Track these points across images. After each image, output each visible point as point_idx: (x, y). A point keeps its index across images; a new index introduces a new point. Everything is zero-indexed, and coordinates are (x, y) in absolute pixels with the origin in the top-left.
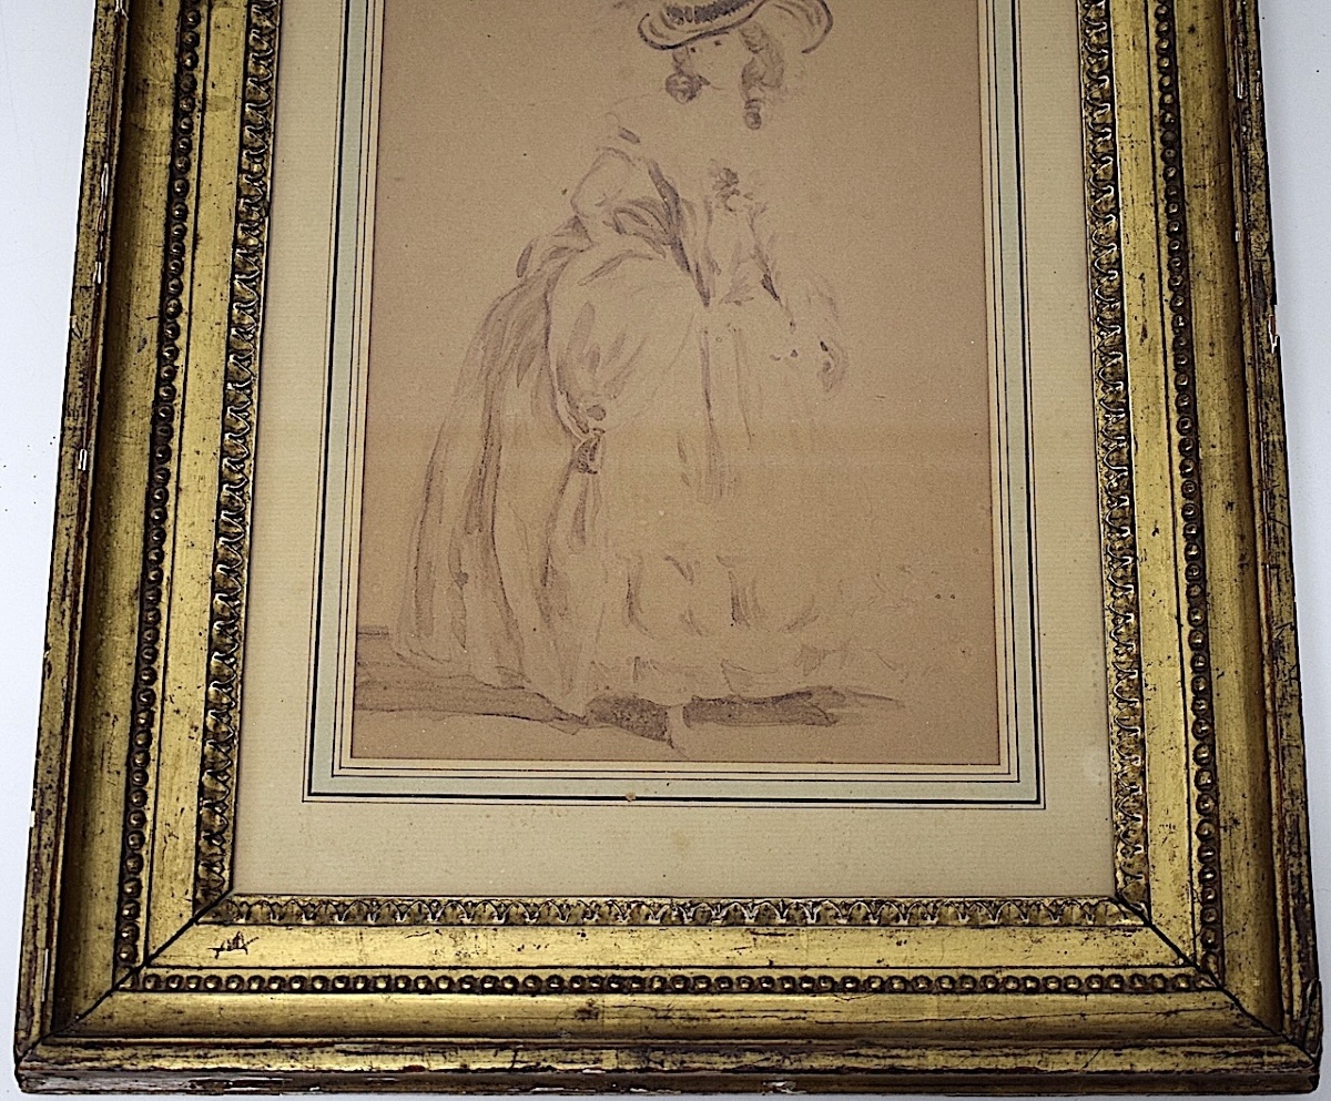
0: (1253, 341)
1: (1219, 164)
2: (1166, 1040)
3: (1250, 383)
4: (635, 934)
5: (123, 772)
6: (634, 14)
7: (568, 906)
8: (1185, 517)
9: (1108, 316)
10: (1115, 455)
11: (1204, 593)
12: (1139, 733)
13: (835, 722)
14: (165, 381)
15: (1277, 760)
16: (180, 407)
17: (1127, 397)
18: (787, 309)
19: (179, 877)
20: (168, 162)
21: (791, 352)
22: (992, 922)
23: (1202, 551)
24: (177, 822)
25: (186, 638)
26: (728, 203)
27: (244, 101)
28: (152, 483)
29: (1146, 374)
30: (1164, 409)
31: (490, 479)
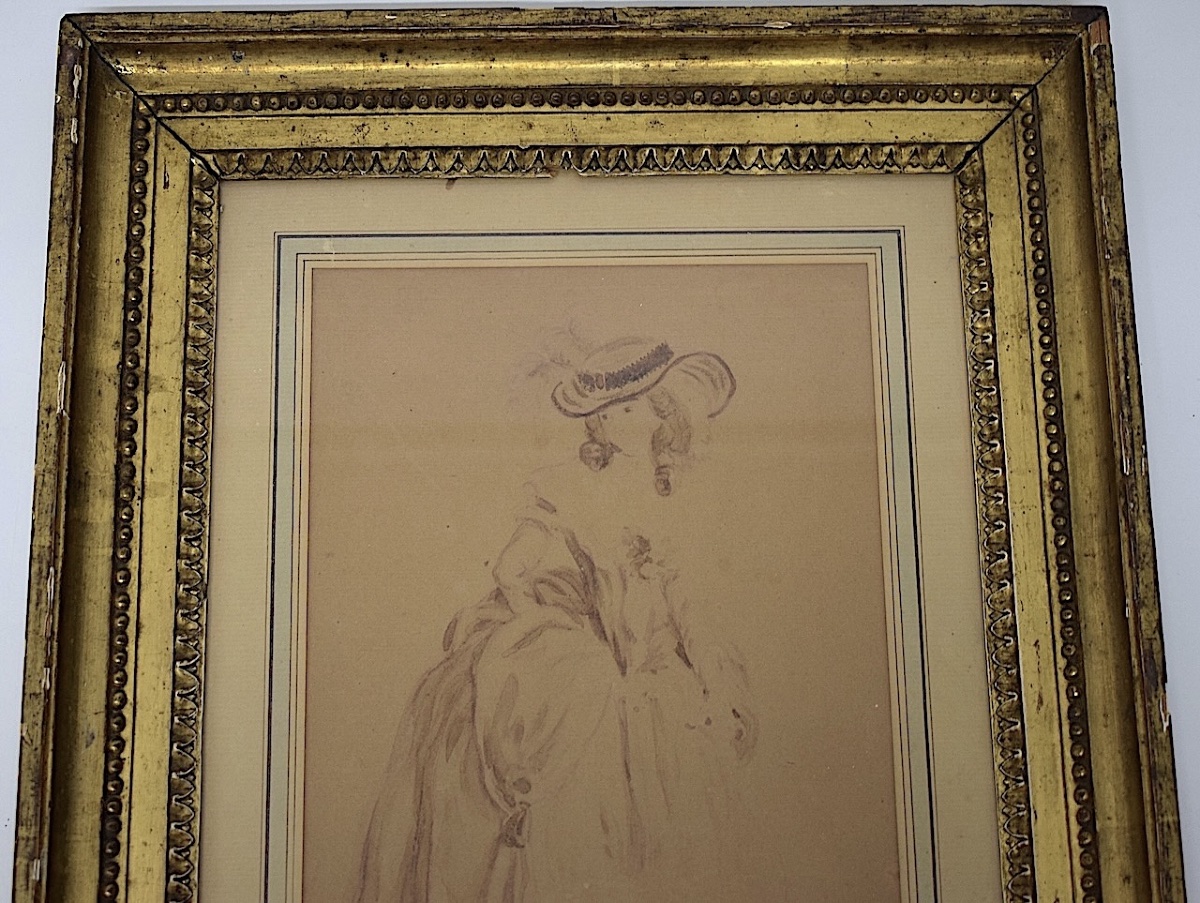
0: (1145, 719)
1: (1108, 534)
3: (1144, 761)
6: (547, 382)
8: (1084, 889)
9: (1005, 680)
10: (1015, 821)
14: (112, 776)
16: (127, 799)
17: (1025, 764)
18: (700, 676)
20: (111, 554)
21: (705, 720)
26: (643, 571)
27: (181, 486)
28: (102, 881)
29: (1043, 742)
30: (1061, 778)
31: (423, 856)
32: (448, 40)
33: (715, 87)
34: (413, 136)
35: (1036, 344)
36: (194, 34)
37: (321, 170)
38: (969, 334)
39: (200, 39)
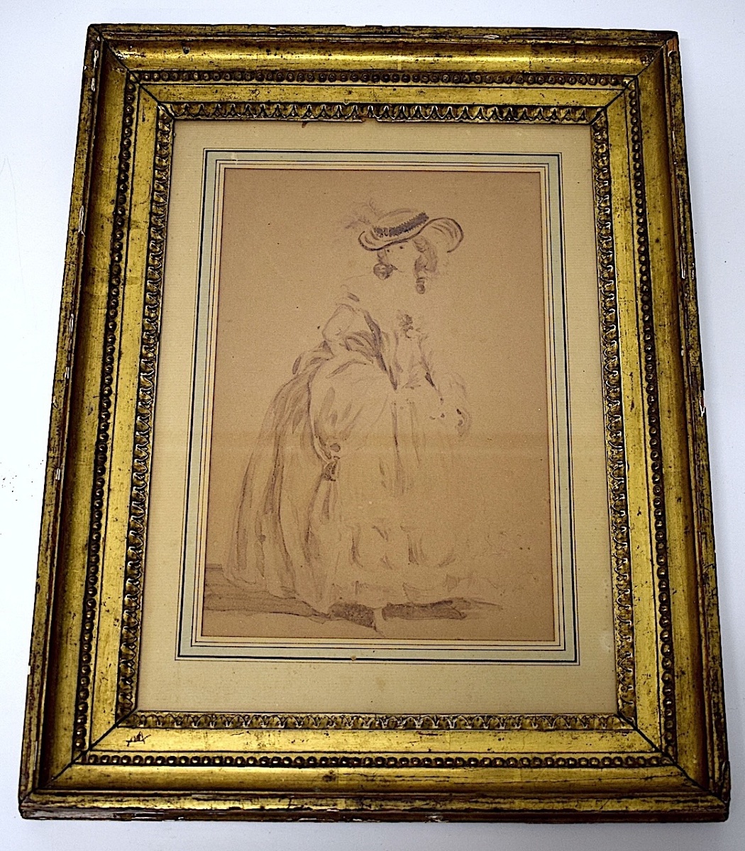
0: (691, 410)
1: (672, 314)
2: (645, 794)
3: (690, 432)
4: (355, 734)
5: (78, 644)
6: (356, 231)
7: (319, 718)
8: (655, 506)
9: (613, 395)
10: (617, 471)
11: (665, 548)
12: (631, 624)
13: (464, 617)
14: (103, 431)
15: (706, 639)
16: (110, 445)
17: (623, 440)
18: (439, 391)
19: (108, 702)
20: (106, 312)
21: (441, 415)
22: (550, 728)
23: (664, 524)
24: (107, 671)
25: (113, 570)
26: (407, 333)
27: (146, 279)
28: (95, 487)
29: (633, 427)
30: (643, 447)
31: (277, 484)
32: (305, 42)
33: (455, 73)
34: (283, 97)
35: (635, 214)
36: (162, 36)
37: (231, 114)
38: (597, 209)
39: (165, 38)
